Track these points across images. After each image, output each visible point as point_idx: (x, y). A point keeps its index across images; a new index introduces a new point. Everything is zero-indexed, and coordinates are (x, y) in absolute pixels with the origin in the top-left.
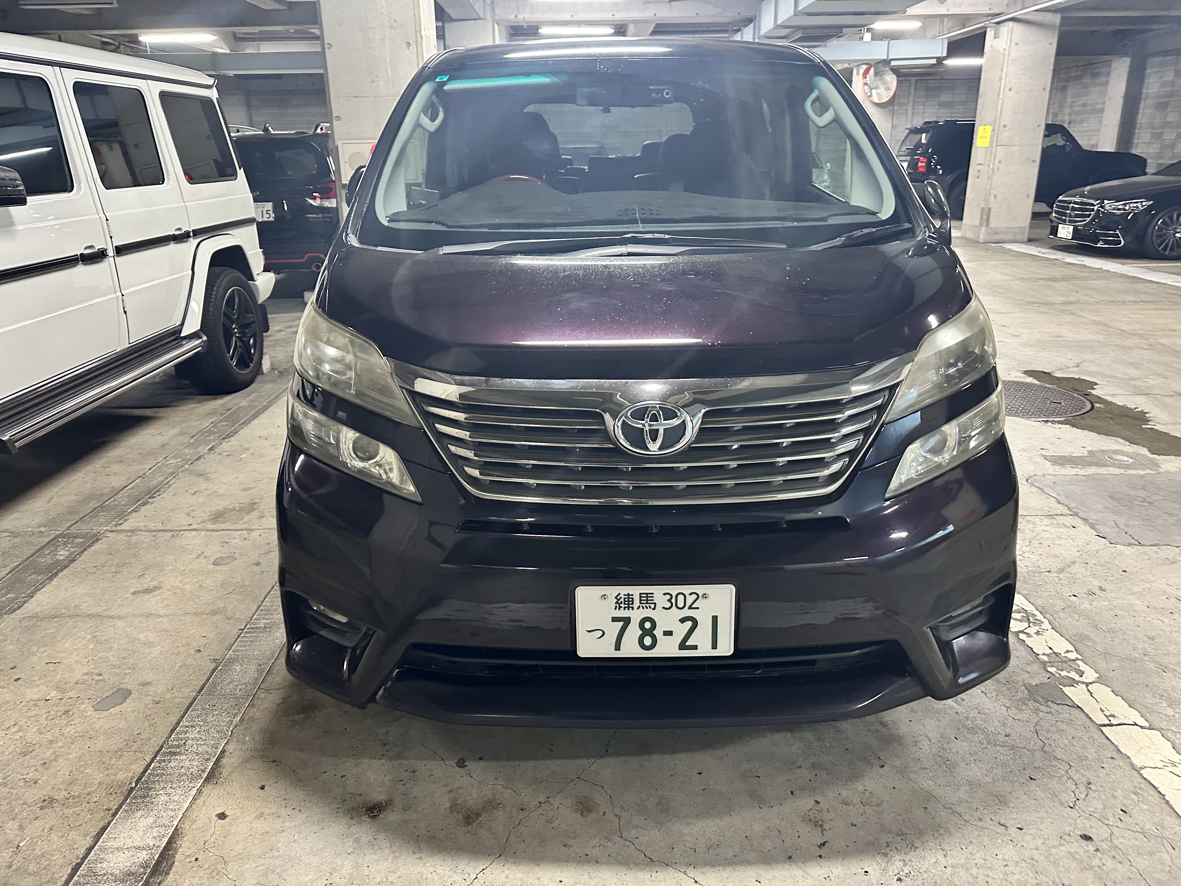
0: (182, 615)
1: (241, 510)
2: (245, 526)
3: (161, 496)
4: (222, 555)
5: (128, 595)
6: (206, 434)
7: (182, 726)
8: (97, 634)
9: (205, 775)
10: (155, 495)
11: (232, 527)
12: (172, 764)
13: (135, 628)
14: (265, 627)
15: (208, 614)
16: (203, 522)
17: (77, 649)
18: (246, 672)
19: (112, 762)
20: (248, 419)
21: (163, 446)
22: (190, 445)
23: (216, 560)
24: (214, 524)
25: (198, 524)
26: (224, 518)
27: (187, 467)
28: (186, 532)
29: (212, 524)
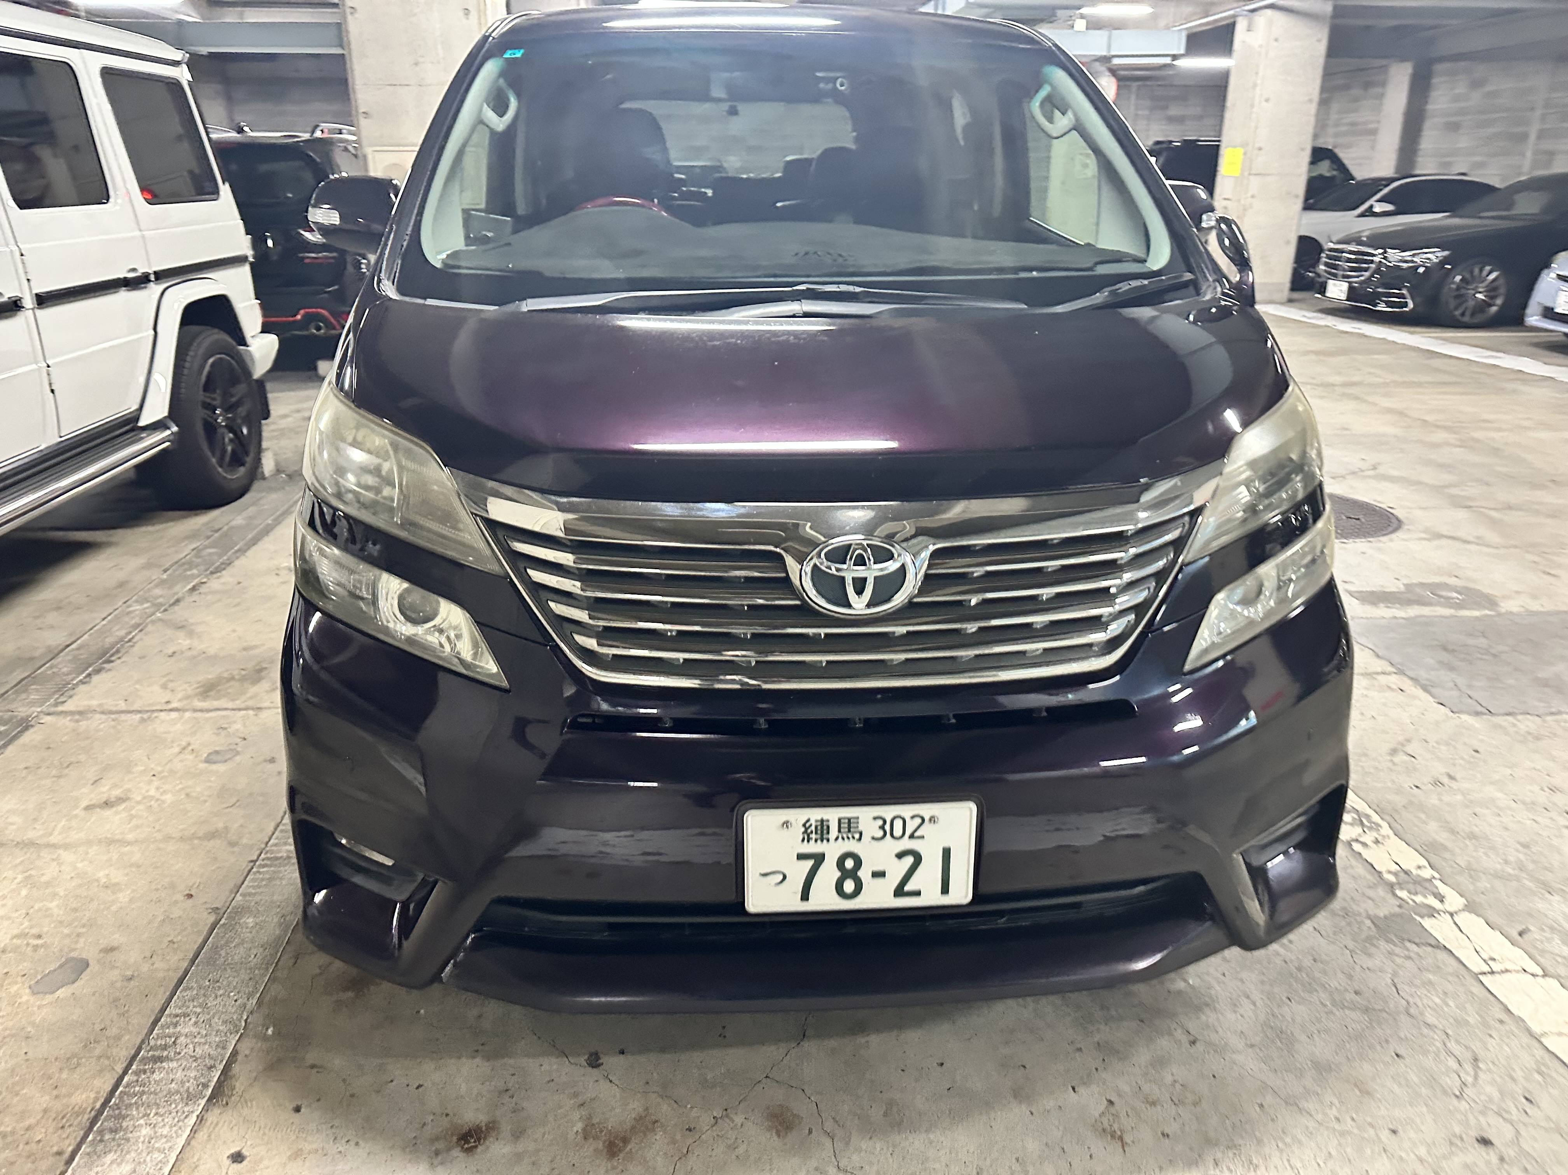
0: (161, 841)
1: (243, 679)
2: (250, 703)
3: (123, 660)
4: (217, 749)
5: (78, 811)
6: (186, 567)
7: (169, 1016)
8: (32, 872)
9: (208, 1092)
10: (113, 658)
11: (230, 705)
12: (156, 1076)
13: (90, 862)
15: (199, 838)
16: (188, 697)
18: (262, 927)
19: (64, 1076)
20: (245, 545)
21: (121, 585)
22: (163, 582)
23: (209, 754)
24: (204, 701)
25: (180, 700)
26: (219, 691)
27: (159, 615)
28: (162, 714)
29: (199, 700)
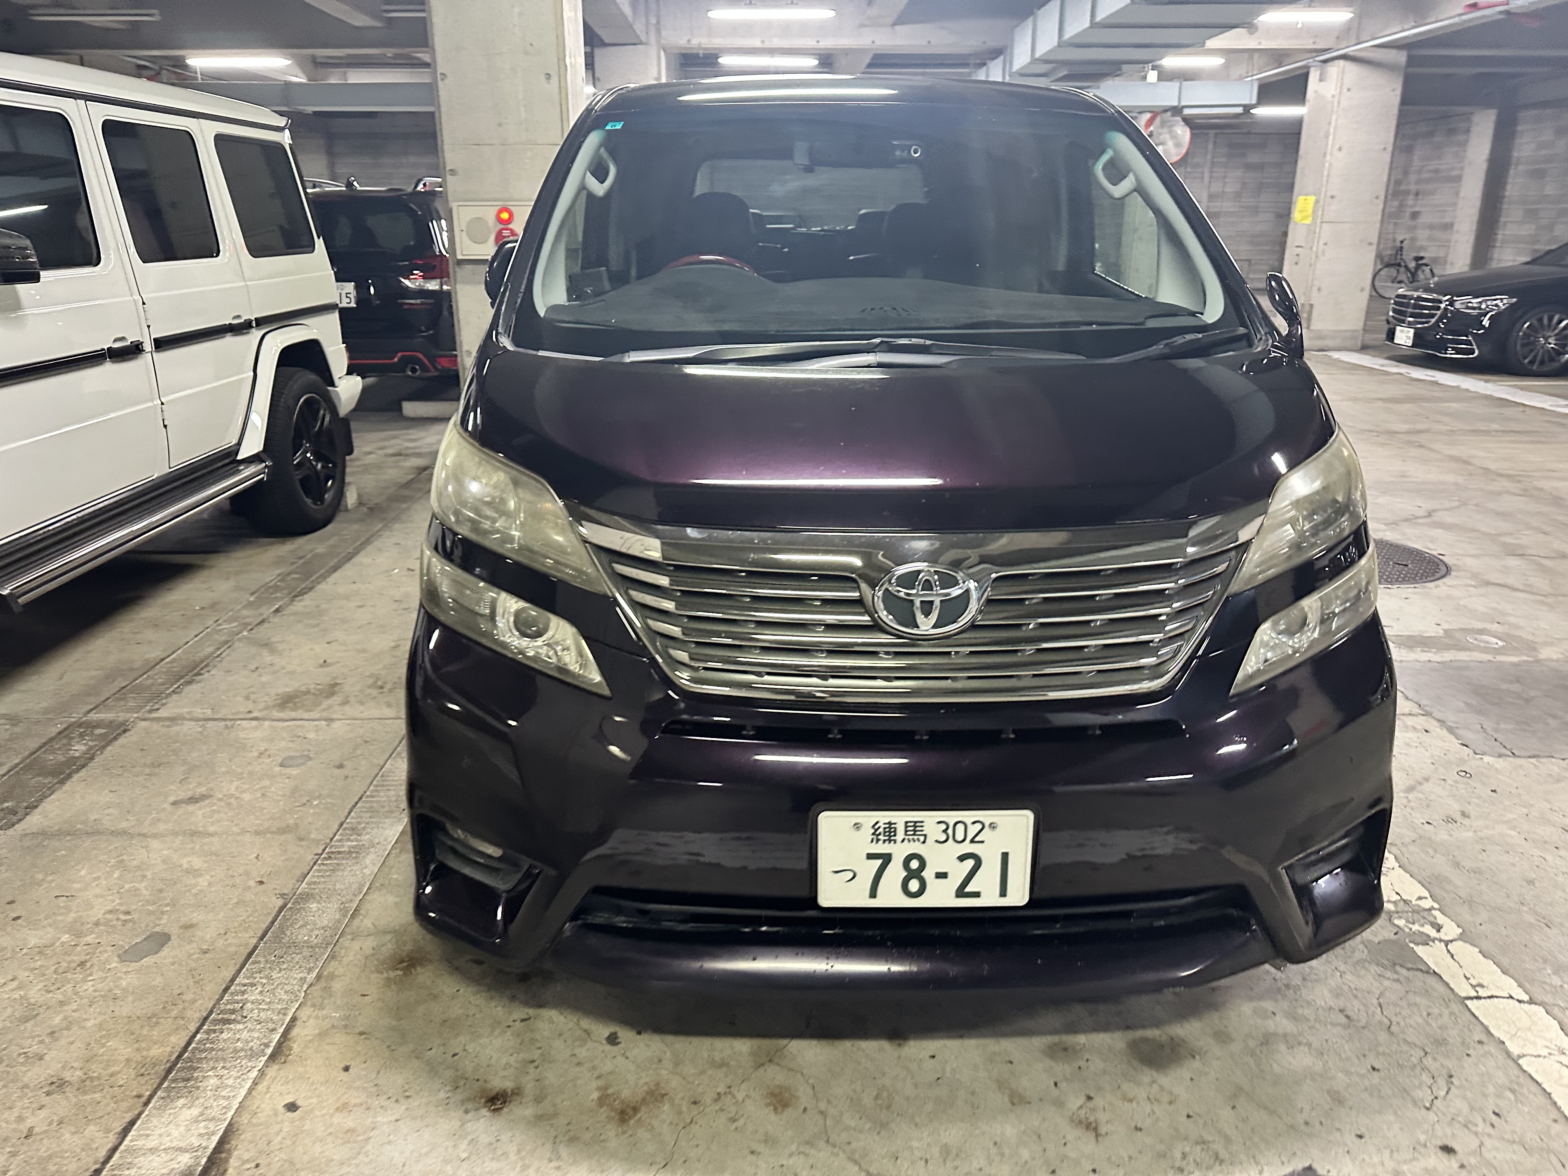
0: (238, 834)
1: (318, 693)
2: (325, 714)
3: (212, 673)
4: (292, 754)
5: (165, 806)
6: (271, 591)
7: (238, 985)
8: (124, 857)
9: (269, 1051)
10: (202, 672)
11: (306, 715)
12: (224, 1036)
13: (176, 851)
14: (350, 852)
15: (273, 833)
16: (266, 708)
17: (98, 878)
18: (324, 912)
19: (145, 1032)
20: (326, 572)
21: (213, 606)
22: (250, 604)
23: (285, 759)
24: (282, 712)
25: (260, 711)
26: (295, 703)
27: (245, 633)
28: (244, 722)
29: (278, 712)
